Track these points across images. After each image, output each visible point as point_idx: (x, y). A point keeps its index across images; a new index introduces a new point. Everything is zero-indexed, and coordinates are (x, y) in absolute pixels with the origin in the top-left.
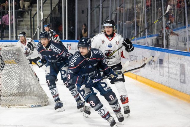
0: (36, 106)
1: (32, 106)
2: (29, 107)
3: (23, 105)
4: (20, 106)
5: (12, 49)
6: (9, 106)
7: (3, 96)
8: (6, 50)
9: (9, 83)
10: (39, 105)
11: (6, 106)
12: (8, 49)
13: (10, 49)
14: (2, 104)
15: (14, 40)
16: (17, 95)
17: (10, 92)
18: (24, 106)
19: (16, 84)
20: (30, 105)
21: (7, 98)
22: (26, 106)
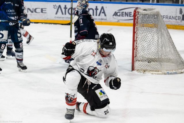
0: (172, 73)
1: (168, 73)
2: (165, 74)
3: (158, 71)
4: (156, 72)
5: (151, 13)
6: (145, 71)
7: (139, 61)
8: (144, 13)
9: (146, 47)
10: (175, 73)
11: (142, 71)
12: (146, 13)
13: (148, 12)
14: (137, 69)
15: (155, 3)
16: (153, 61)
17: (146, 57)
18: (160, 73)
19: (153, 49)
20: (166, 72)
21: (143, 64)
22: (161, 73)
